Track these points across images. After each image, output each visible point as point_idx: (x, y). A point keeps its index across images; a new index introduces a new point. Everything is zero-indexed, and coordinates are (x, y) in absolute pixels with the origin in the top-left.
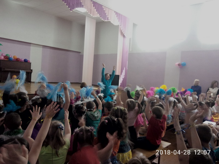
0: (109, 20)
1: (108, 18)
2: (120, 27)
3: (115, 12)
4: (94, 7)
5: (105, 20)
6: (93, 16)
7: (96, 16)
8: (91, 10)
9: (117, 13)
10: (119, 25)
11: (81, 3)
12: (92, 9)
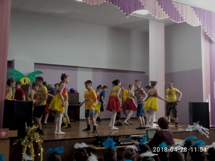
0: (184, 20)
1: (182, 18)
2: (203, 28)
3: (192, 7)
4: (160, 6)
5: (178, 22)
6: (160, 19)
7: (164, 18)
8: (155, 10)
9: (195, 9)
10: (200, 26)
11: (140, 3)
12: (157, 10)
